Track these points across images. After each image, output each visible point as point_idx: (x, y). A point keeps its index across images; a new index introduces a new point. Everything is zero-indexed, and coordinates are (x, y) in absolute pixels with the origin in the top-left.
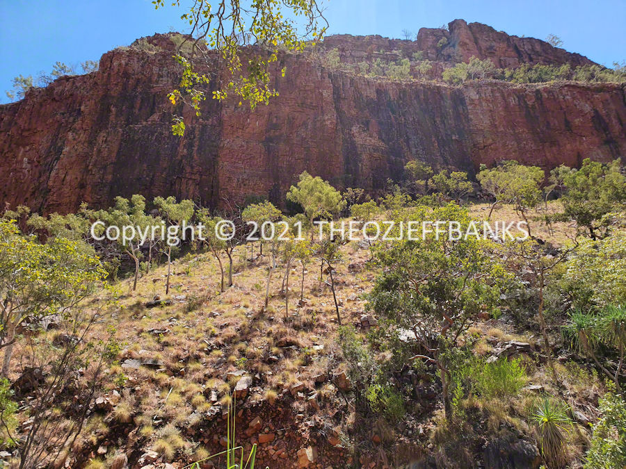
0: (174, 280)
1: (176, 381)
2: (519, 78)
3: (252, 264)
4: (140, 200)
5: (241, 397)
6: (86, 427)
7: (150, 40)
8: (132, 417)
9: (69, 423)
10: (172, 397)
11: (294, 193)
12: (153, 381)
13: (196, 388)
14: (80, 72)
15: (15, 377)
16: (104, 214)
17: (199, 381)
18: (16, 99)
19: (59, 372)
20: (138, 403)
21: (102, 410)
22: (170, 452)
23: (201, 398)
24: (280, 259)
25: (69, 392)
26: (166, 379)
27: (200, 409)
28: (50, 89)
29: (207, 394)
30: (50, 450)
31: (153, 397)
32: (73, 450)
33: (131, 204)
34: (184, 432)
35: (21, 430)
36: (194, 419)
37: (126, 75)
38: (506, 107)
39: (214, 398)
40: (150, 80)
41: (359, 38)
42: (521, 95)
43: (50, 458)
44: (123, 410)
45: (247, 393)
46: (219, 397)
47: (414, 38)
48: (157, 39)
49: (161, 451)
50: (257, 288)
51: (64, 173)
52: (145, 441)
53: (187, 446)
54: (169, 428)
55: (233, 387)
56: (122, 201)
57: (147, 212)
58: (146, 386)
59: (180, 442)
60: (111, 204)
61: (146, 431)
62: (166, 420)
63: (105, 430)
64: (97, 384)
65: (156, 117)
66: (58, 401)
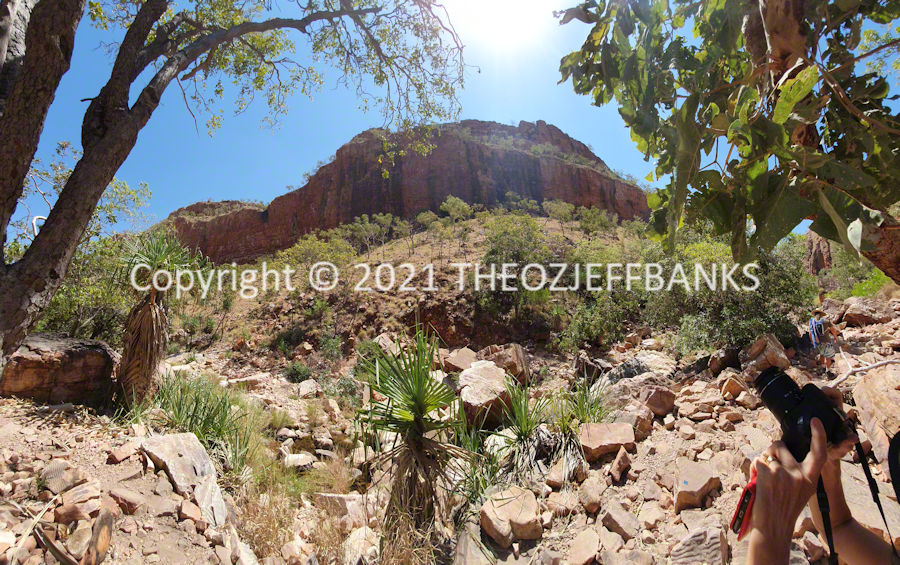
0: (387, 253)
1: (392, 298)
2: (571, 160)
3: (423, 243)
4: (365, 217)
5: (422, 304)
6: (357, 318)
7: (359, 136)
8: (375, 314)
9: (350, 316)
10: (391, 305)
11: (444, 206)
12: (382, 298)
13: (401, 301)
14: (328, 162)
15: (327, 298)
16: (350, 225)
17: (402, 298)
18: (306, 183)
19: (342, 295)
20: (377, 308)
21: (362, 310)
22: (393, 328)
23: (404, 305)
24: (438, 240)
25: (348, 303)
26: (388, 297)
27: (404, 310)
28: (317, 174)
29: (407, 303)
30: (344, 326)
31: (383, 305)
32: (354, 326)
33: (362, 220)
34: (399, 320)
35: (333, 318)
36: (402, 314)
37: (351, 157)
38: (562, 173)
39: (410, 305)
40: (363, 156)
41: (483, 122)
42: (570, 168)
43: (345, 329)
44: (371, 310)
45: (424, 303)
46: (412, 304)
47: (517, 126)
48: (365, 134)
49: (389, 327)
50: (427, 254)
51: (330, 211)
52: (381, 323)
53: (400, 325)
54: (391, 318)
55: (418, 300)
56: (357, 218)
57: (370, 222)
58: (379, 300)
59: (397, 324)
60: (353, 221)
61: (381, 319)
62: (390, 314)
63: (365, 318)
64: (359, 300)
65: (368, 175)
66: (344, 307)
